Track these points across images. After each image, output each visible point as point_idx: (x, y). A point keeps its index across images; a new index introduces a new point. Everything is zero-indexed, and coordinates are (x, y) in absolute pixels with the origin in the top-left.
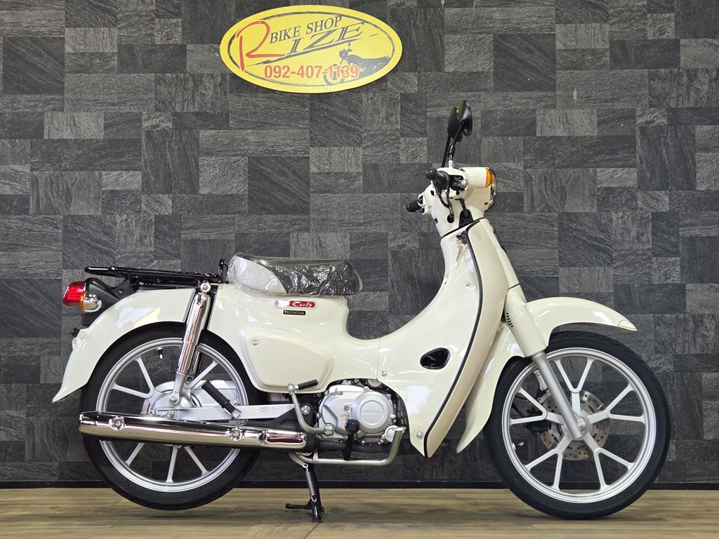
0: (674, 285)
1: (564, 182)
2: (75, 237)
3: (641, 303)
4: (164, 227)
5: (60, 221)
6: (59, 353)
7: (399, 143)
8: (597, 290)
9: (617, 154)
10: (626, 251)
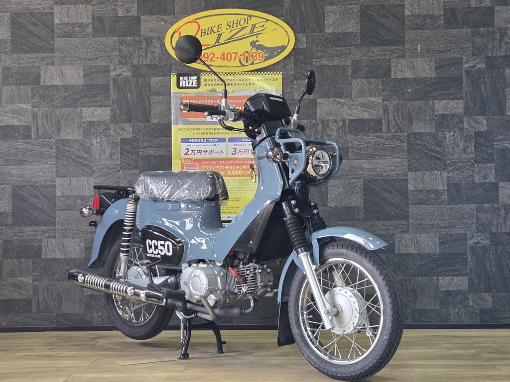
0: (490, 183)
1: (411, 111)
2: (64, 155)
3: (467, 197)
4: (127, 147)
5: (53, 143)
6: (54, 237)
7: (293, 84)
8: (435, 188)
9: (449, 90)
10: (456, 159)
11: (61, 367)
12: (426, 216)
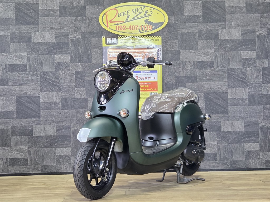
1: (229, 57)
2: (45, 80)
3: (258, 102)
4: (79, 76)
5: (39, 74)
6: (40, 124)
7: (167, 43)
8: (242, 97)
9: (249, 46)
10: (253, 82)
11: (57, 193)
12: (237, 112)
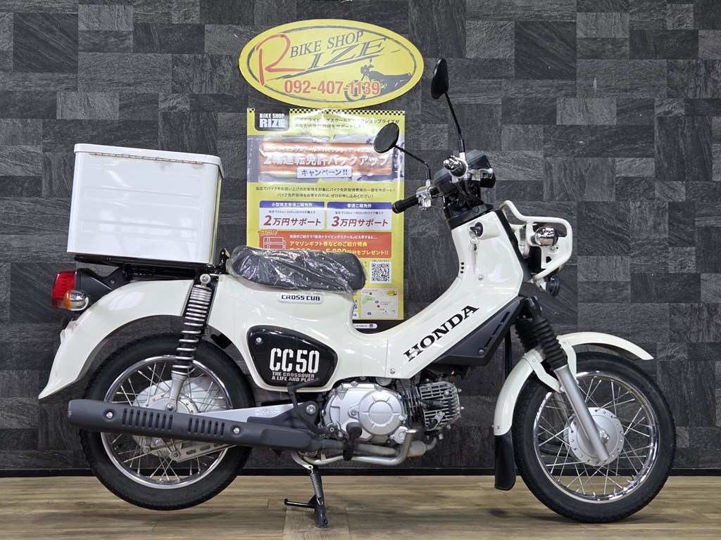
0: (689, 275)
1: (583, 171)
3: (657, 293)
7: (420, 129)
8: (615, 279)
9: (635, 144)
10: (643, 240)
12: (601, 318)
